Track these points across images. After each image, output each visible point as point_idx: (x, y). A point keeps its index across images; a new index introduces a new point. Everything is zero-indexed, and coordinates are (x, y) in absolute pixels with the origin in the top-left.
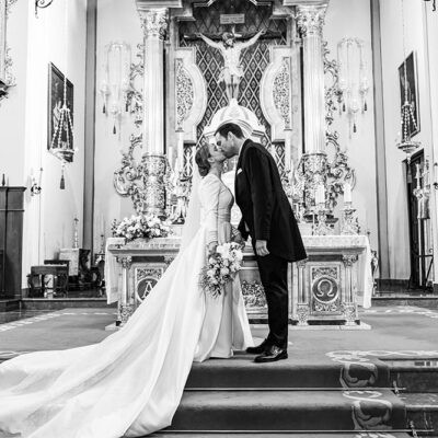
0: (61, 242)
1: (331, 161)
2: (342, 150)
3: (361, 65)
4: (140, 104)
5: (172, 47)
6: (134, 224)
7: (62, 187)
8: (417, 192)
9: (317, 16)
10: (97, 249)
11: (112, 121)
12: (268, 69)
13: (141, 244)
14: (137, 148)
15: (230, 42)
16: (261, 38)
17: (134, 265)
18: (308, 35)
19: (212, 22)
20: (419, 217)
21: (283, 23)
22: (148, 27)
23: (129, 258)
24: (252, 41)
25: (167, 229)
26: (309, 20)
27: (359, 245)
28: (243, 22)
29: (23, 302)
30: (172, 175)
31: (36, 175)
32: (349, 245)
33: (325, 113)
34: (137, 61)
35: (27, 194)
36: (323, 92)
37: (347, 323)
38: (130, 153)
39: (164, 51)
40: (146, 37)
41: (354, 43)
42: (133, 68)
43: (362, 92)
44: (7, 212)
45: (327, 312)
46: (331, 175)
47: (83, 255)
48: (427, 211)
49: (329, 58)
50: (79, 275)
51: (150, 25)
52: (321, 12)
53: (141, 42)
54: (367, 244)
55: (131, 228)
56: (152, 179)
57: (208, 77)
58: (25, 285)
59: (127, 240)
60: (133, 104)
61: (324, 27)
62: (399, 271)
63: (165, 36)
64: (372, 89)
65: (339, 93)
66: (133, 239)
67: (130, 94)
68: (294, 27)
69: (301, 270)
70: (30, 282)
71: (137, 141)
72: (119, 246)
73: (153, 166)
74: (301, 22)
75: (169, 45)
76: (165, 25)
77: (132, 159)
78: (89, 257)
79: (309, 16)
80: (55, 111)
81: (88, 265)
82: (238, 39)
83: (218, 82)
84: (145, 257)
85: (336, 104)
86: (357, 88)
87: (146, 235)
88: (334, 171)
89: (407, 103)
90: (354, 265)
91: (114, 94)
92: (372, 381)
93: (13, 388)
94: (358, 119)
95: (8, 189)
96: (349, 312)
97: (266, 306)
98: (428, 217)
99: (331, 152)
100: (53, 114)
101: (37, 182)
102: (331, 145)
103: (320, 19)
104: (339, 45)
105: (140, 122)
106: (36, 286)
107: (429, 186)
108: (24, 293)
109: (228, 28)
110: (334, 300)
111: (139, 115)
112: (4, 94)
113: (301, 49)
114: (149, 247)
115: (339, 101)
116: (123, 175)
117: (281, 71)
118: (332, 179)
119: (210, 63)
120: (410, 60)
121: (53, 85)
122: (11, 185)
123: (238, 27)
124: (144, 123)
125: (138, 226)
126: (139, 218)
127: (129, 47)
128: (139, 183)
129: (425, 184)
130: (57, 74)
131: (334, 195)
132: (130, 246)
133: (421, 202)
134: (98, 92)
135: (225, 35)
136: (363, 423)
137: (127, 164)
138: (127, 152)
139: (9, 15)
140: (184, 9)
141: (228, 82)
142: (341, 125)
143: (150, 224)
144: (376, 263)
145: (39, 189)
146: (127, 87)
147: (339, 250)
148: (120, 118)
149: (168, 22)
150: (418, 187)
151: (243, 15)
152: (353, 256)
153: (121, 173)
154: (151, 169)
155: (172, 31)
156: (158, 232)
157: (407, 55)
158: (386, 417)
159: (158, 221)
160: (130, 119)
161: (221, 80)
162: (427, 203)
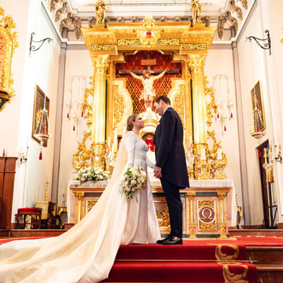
0: (37, 198)
1: (211, 149)
2: (218, 142)
3: (228, 91)
4: (90, 112)
5: (111, 78)
6: (86, 172)
7: (41, 158)
8: (266, 166)
9: (200, 61)
10: (60, 204)
11: (72, 123)
12: (170, 91)
13: (91, 185)
14: (88, 140)
15: (147, 75)
16: (166, 74)
17: (86, 198)
18: (195, 72)
19: (136, 65)
20: (267, 181)
21: (179, 65)
22: (97, 66)
23: (83, 193)
24: (161, 75)
25: (107, 176)
26: (195, 63)
27: (228, 186)
28: (155, 64)
29: (11, 231)
30: (110, 154)
31: (24, 151)
32: (221, 186)
33: (206, 119)
34: (89, 87)
35: (18, 162)
36: (205, 106)
37: (221, 237)
38: (84, 142)
39: (107, 81)
40: (96, 72)
41: (223, 77)
42: (87, 91)
43: (229, 107)
44: (5, 173)
45: (209, 230)
46: (211, 158)
47: (51, 206)
48: (272, 178)
49: (208, 86)
50: (48, 219)
51: (98, 65)
52: (202, 58)
53: (92, 75)
54: (232, 185)
55: (85, 174)
56: (97, 159)
57: (133, 97)
58: (13, 221)
59: (82, 182)
60: (86, 113)
61: (205, 67)
62: (256, 219)
63: (107, 72)
64: (235, 105)
65: (215, 107)
66: (85, 181)
67: (85, 106)
68: (186, 67)
69: (191, 202)
70: (17, 219)
71: (88, 135)
72: (77, 186)
73: (97, 150)
74: (190, 64)
75: (109, 77)
76: (108, 65)
77: (84, 146)
78: (55, 208)
79: (195, 60)
80: (38, 114)
81: (54, 213)
82: (152, 74)
83: (140, 100)
84: (93, 193)
85: (213, 114)
86: (226, 104)
87: (94, 179)
88: (213, 155)
89: (256, 108)
90: (225, 199)
91: (74, 106)
92: (235, 256)
93: (8, 259)
94: (228, 123)
95: (6, 158)
96: (222, 229)
97: (169, 226)
98: (273, 182)
99: (210, 143)
100: (36, 116)
101: (25, 155)
102: (211, 139)
103: (202, 62)
104: (214, 78)
105: (90, 123)
106: (20, 222)
107: (272, 161)
108: (12, 226)
109: (145, 67)
110: (213, 221)
111: (90, 119)
112: (8, 100)
113: (191, 80)
114: (96, 187)
115: (215, 112)
116: (79, 157)
117: (179, 93)
118: (212, 160)
119: (134, 88)
120: (258, 86)
121: (37, 99)
122: (8, 156)
123: (152, 67)
124: (93, 124)
125: (89, 173)
126: (90, 168)
127: (84, 79)
128: (89, 162)
129: (270, 160)
130: (40, 93)
131: (213, 170)
132: (83, 186)
133: (268, 172)
134: (65, 105)
135: (144, 71)
136: (230, 278)
137: (81, 150)
138: (81, 142)
139: (14, 54)
140: (119, 56)
141: (146, 99)
142: (217, 127)
143: (96, 172)
144: (241, 215)
145: (26, 159)
146: (82, 102)
147: (215, 189)
148: (78, 121)
149: (109, 63)
150: (266, 162)
151: (155, 60)
152: (224, 193)
153: (77, 155)
154: (96, 152)
155: (111, 69)
156: (101, 177)
157: (256, 83)
158: (245, 275)
159: (102, 170)
160: (84, 122)
161: (141, 98)
162: (272, 172)
